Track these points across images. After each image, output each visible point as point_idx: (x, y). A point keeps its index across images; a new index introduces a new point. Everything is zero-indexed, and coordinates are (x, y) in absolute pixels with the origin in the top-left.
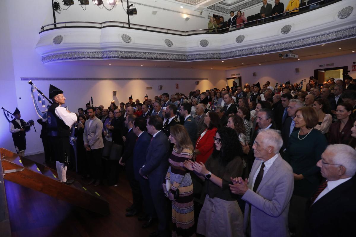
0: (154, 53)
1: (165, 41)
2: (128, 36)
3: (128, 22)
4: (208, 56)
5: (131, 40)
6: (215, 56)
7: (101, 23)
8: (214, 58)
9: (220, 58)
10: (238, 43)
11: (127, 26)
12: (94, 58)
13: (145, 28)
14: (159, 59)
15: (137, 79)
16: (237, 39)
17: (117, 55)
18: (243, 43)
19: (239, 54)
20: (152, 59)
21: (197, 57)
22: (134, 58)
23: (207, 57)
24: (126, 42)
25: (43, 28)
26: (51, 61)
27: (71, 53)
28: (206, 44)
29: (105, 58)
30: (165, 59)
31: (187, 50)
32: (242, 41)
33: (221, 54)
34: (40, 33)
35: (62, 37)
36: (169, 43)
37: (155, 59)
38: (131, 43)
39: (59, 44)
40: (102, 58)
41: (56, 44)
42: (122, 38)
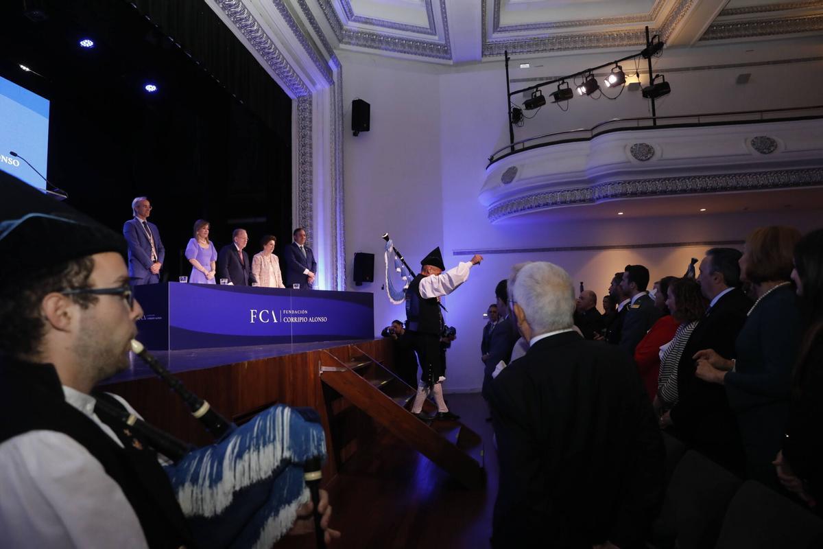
1: (753, 141)
2: (648, 146)
3: (651, 115)
5: (654, 152)
7: (590, 129)
11: (651, 123)
12: (575, 202)
13: (695, 121)
17: (619, 189)
24: (642, 160)
25: (492, 157)
26: (500, 216)
27: (531, 198)
29: (597, 199)
30: (754, 187)
34: (487, 168)
35: (516, 169)
36: (765, 145)
38: (654, 159)
39: (510, 182)
40: (591, 200)
41: (505, 183)
42: (632, 152)
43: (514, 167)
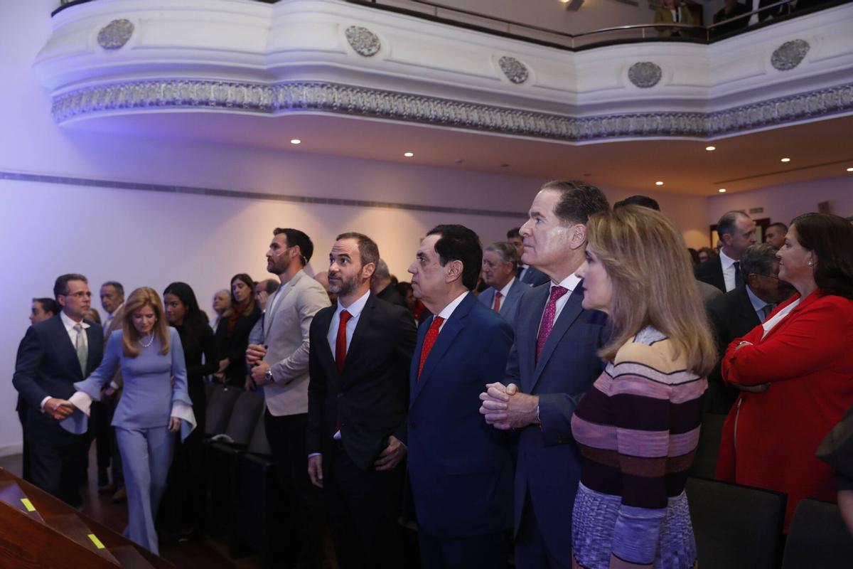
0: (459, 103)
1: (501, 61)
2: (371, 34)
4: (658, 123)
5: (380, 46)
6: (684, 124)
8: (679, 132)
9: (704, 134)
10: (780, 69)
12: (240, 106)
13: (431, 12)
14: (474, 126)
15: (390, 205)
16: (776, 54)
17: (323, 96)
18: (804, 68)
19: (783, 112)
20: (450, 123)
21: (617, 125)
22: (386, 115)
23: (655, 126)
24: (362, 54)
26: (84, 111)
27: (157, 84)
28: (651, 78)
29: (281, 107)
30: (497, 129)
31: (580, 100)
32: (799, 59)
33: (708, 116)
34: (53, 14)
35: (131, 26)
36: (515, 71)
37: (462, 124)
38: (379, 58)
39: (119, 47)
40: (269, 108)
41: (107, 48)
42: (349, 37)
43: (126, 21)
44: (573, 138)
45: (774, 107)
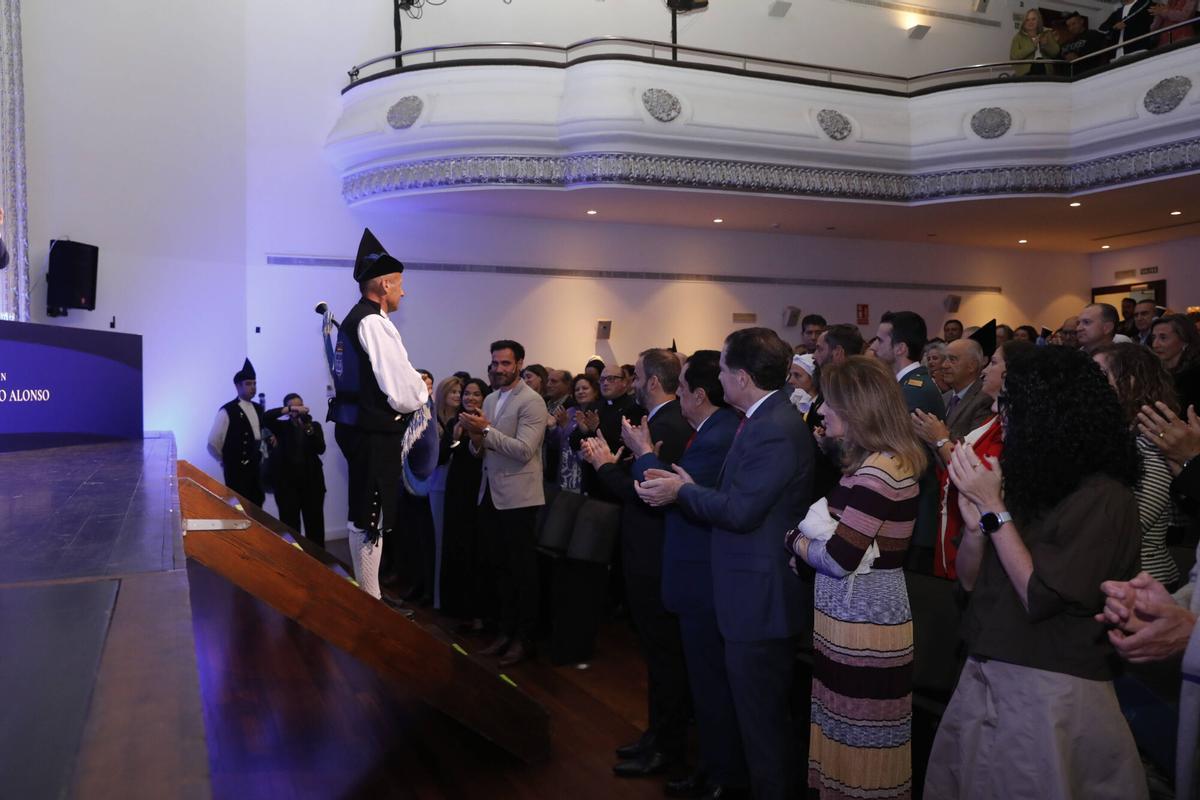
0: (770, 166)
1: (820, 115)
2: (670, 96)
3: (669, 41)
4: (1009, 179)
5: (680, 108)
6: (1040, 179)
7: (565, 46)
8: (1033, 189)
9: (1064, 189)
10: (1154, 112)
11: (667, 55)
12: (532, 181)
13: (738, 64)
14: (789, 190)
15: (698, 277)
16: (1150, 94)
17: (618, 168)
18: (1183, 112)
19: (1159, 163)
20: (761, 188)
21: (958, 183)
22: (688, 183)
23: (1003, 182)
24: (661, 120)
25: (356, 71)
26: (374, 193)
27: (447, 163)
28: (998, 126)
29: (575, 181)
30: (815, 192)
31: (915, 155)
32: (1176, 100)
33: (1070, 168)
34: (344, 92)
35: (421, 102)
36: (837, 127)
37: (774, 189)
38: (680, 122)
39: (409, 126)
40: (562, 182)
41: (396, 127)
42: (646, 102)
43: (415, 98)
44: (906, 198)
45: (1148, 158)
